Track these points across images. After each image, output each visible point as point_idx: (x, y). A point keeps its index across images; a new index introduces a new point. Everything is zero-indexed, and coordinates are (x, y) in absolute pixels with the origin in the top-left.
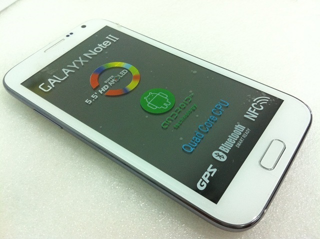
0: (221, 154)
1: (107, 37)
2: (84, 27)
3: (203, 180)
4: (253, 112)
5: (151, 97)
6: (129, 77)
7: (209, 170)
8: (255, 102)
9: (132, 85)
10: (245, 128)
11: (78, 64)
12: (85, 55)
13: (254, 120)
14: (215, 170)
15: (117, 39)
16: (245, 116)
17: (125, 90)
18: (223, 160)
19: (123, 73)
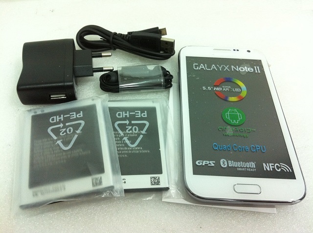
0: (226, 163)
1: (255, 67)
2: (249, 51)
3: (202, 162)
4: (271, 167)
5: (233, 112)
6: (237, 94)
7: (211, 162)
8: (280, 165)
9: (233, 99)
10: (255, 167)
11: (223, 68)
12: (232, 67)
13: (265, 170)
14: (213, 165)
15: (259, 72)
16: (264, 164)
17: (227, 97)
18: (223, 166)
19: (237, 90)
